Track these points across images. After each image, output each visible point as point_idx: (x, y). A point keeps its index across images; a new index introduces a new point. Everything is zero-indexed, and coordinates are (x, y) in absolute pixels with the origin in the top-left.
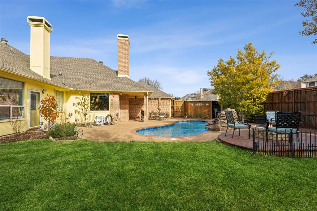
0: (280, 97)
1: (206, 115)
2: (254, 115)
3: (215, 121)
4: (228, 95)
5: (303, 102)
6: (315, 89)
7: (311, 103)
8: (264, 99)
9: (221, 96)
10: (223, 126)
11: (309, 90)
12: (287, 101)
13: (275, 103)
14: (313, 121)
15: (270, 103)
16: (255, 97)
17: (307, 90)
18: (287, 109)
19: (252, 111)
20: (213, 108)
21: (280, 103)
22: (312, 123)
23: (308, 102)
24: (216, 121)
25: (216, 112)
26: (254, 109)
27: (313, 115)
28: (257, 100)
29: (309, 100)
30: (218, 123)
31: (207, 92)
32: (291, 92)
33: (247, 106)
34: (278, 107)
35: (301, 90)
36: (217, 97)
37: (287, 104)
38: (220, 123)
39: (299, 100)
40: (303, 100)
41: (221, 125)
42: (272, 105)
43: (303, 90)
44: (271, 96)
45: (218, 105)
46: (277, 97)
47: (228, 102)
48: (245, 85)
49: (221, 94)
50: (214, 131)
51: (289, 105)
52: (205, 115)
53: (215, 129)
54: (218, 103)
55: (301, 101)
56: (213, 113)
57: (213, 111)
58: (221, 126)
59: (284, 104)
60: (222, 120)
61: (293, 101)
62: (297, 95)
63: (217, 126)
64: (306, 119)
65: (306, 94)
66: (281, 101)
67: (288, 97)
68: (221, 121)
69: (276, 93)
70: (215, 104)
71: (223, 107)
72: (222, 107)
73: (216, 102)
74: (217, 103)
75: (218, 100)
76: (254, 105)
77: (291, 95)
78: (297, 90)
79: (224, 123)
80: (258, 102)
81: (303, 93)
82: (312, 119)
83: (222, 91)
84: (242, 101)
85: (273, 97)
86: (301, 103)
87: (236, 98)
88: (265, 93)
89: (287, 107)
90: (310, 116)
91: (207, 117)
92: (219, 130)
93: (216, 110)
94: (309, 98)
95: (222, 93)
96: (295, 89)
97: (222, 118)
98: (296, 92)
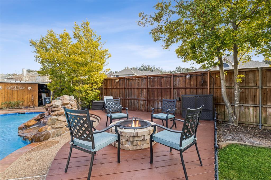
0: (113, 83)
1: (28, 102)
2: (92, 100)
3: (40, 118)
4: (60, 77)
5: (130, 89)
6: (138, 78)
7: (136, 89)
8: (100, 84)
9: (51, 78)
10: (56, 128)
11: (135, 79)
12: (119, 87)
13: (109, 89)
14: (137, 105)
15: (104, 89)
16: (93, 82)
17: (133, 79)
18: (118, 94)
19: (91, 97)
20: (39, 92)
21: (113, 89)
22: (136, 106)
23: (133, 89)
24: (43, 118)
25: (45, 98)
26: (92, 95)
27: (137, 100)
28: (94, 84)
29: (134, 87)
30: (45, 124)
31: (32, 74)
32: (122, 79)
33: (85, 91)
34: (111, 92)
35: (129, 78)
36: (46, 80)
37: (119, 90)
38: (49, 124)
39: (128, 87)
40: (130, 87)
41: (53, 126)
42: (106, 90)
43: (131, 78)
44: (106, 81)
45: (47, 89)
46: (111, 83)
47: (61, 86)
48: (83, 67)
49: (51, 75)
50: (36, 141)
51: (120, 91)
52: (26, 102)
53: (39, 137)
54: (47, 87)
55: (129, 87)
56: (39, 99)
57: (40, 97)
58: (53, 128)
59: (116, 90)
60: (55, 117)
61: (123, 87)
62: (126, 82)
63: (44, 130)
64: (132, 102)
65: (133, 82)
66: (114, 87)
67: (119, 83)
68: (52, 120)
69: (109, 79)
70: (42, 88)
71: (54, 91)
72: (52, 92)
73: (44, 85)
74: (45, 87)
75: (47, 83)
76: (92, 90)
77: (121, 82)
78: (126, 78)
79: (58, 120)
80: (96, 87)
81: (130, 80)
82: (136, 103)
83: (53, 71)
84: (79, 85)
85: (107, 83)
86: (128, 89)
87: (70, 82)
88: (102, 79)
89: (118, 92)
90: (135, 100)
91: (30, 106)
92: (49, 138)
93: (44, 95)
94: (134, 85)
95: (53, 74)
96: (125, 77)
97: (53, 113)
98: (125, 79)
